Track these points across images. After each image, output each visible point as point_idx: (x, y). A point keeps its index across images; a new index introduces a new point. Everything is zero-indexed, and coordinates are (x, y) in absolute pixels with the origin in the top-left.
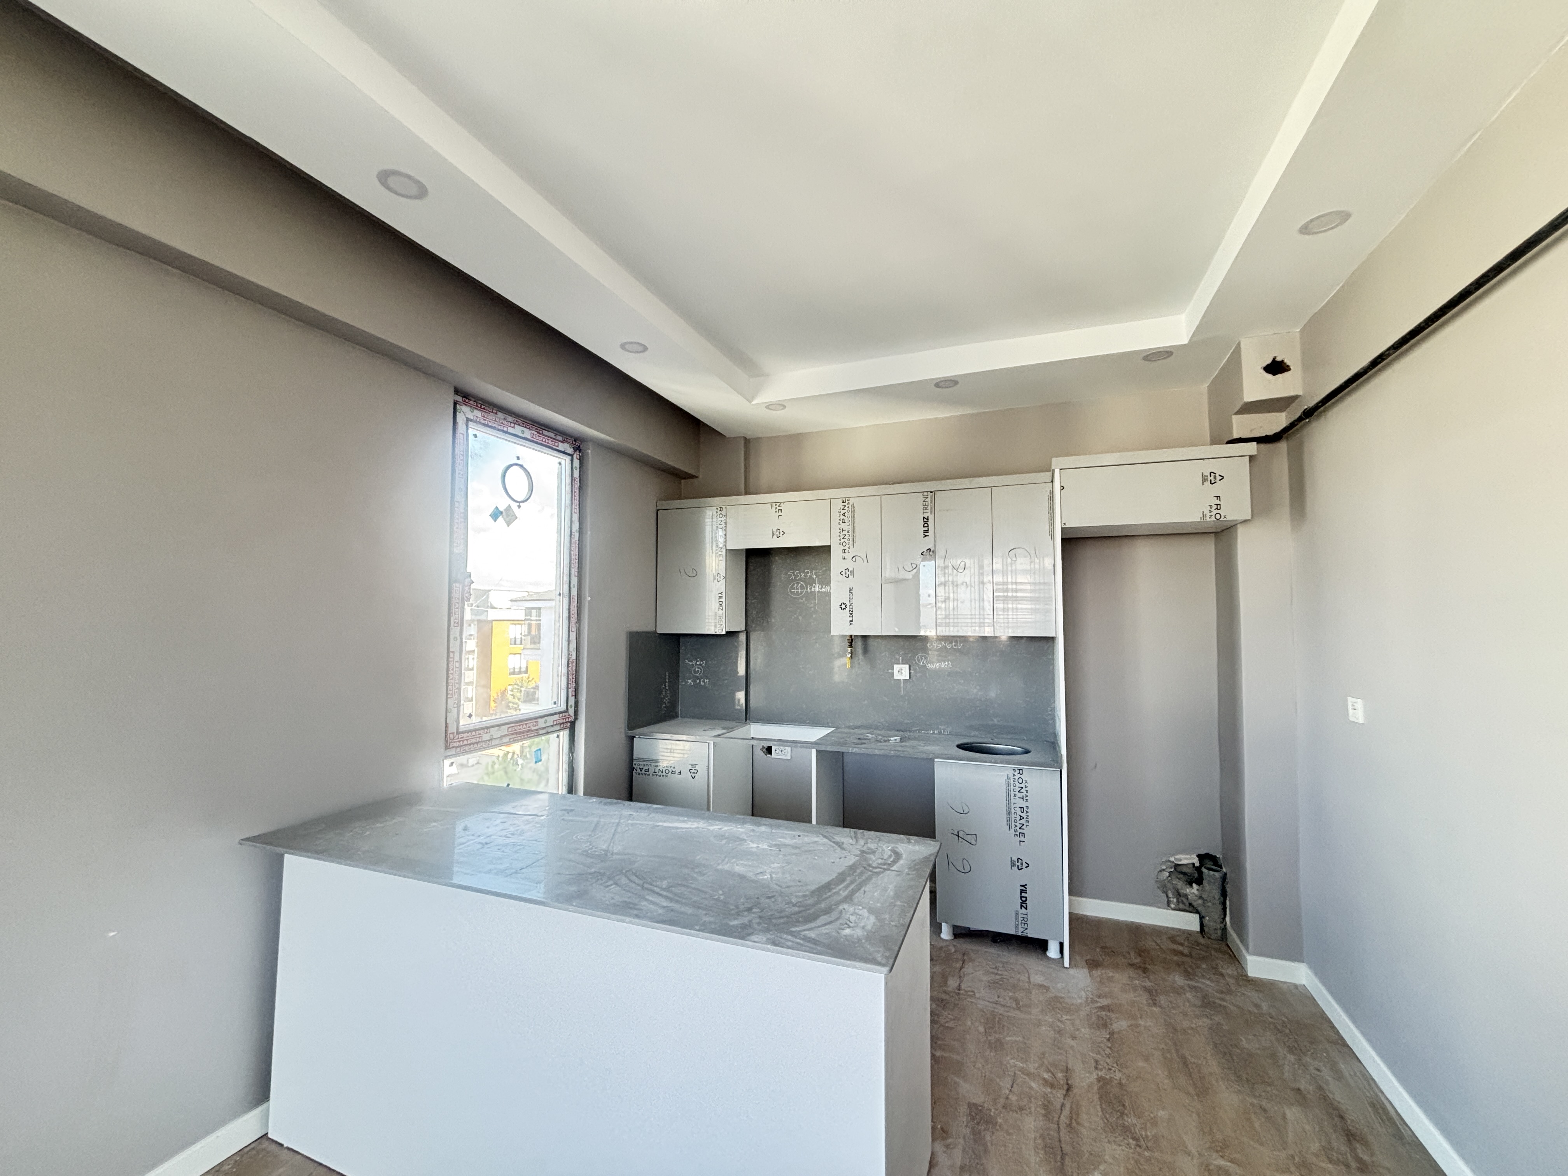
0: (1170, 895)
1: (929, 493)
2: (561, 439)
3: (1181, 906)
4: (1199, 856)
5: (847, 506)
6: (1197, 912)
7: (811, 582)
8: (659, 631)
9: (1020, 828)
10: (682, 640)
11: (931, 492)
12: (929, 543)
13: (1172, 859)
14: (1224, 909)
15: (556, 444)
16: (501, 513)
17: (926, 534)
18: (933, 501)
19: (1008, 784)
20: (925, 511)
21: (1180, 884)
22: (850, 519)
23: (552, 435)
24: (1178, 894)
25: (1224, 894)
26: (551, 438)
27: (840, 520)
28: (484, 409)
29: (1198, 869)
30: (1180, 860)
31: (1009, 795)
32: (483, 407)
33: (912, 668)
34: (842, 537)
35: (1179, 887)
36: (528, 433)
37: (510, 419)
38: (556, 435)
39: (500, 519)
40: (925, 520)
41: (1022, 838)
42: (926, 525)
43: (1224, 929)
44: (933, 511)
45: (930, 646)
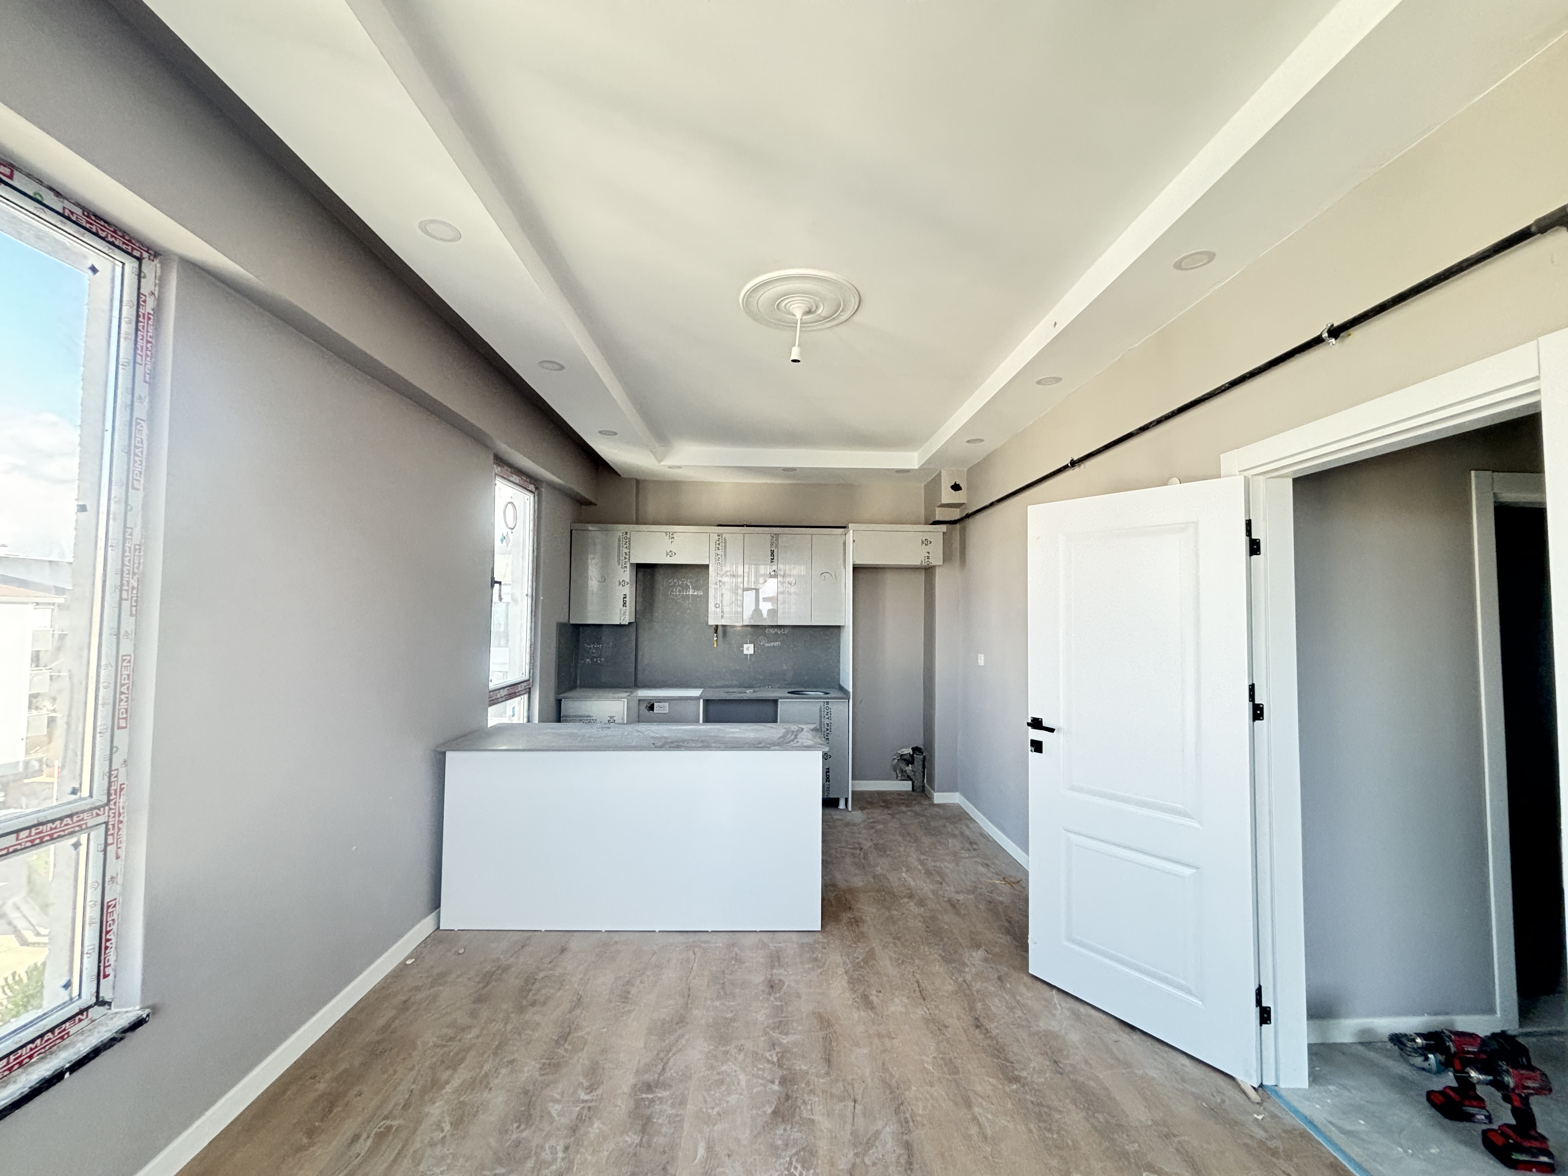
0: (898, 772)
1: (775, 535)
2: (532, 482)
3: (903, 778)
4: (913, 749)
5: (721, 539)
6: (911, 780)
7: (687, 588)
8: (572, 622)
9: (827, 736)
10: (581, 629)
13: (899, 752)
14: (924, 775)
15: (529, 486)
17: (772, 561)
18: (777, 540)
19: (821, 711)
20: (772, 546)
21: (903, 765)
22: (723, 548)
23: (527, 479)
24: (902, 771)
25: (924, 767)
26: (528, 482)
27: (716, 548)
28: (503, 466)
29: (912, 756)
30: (903, 752)
31: (821, 717)
33: (755, 647)
34: (717, 559)
35: (903, 767)
36: (517, 479)
37: (512, 471)
40: (772, 552)
42: (772, 555)
43: (924, 786)
44: (777, 546)
45: (767, 632)
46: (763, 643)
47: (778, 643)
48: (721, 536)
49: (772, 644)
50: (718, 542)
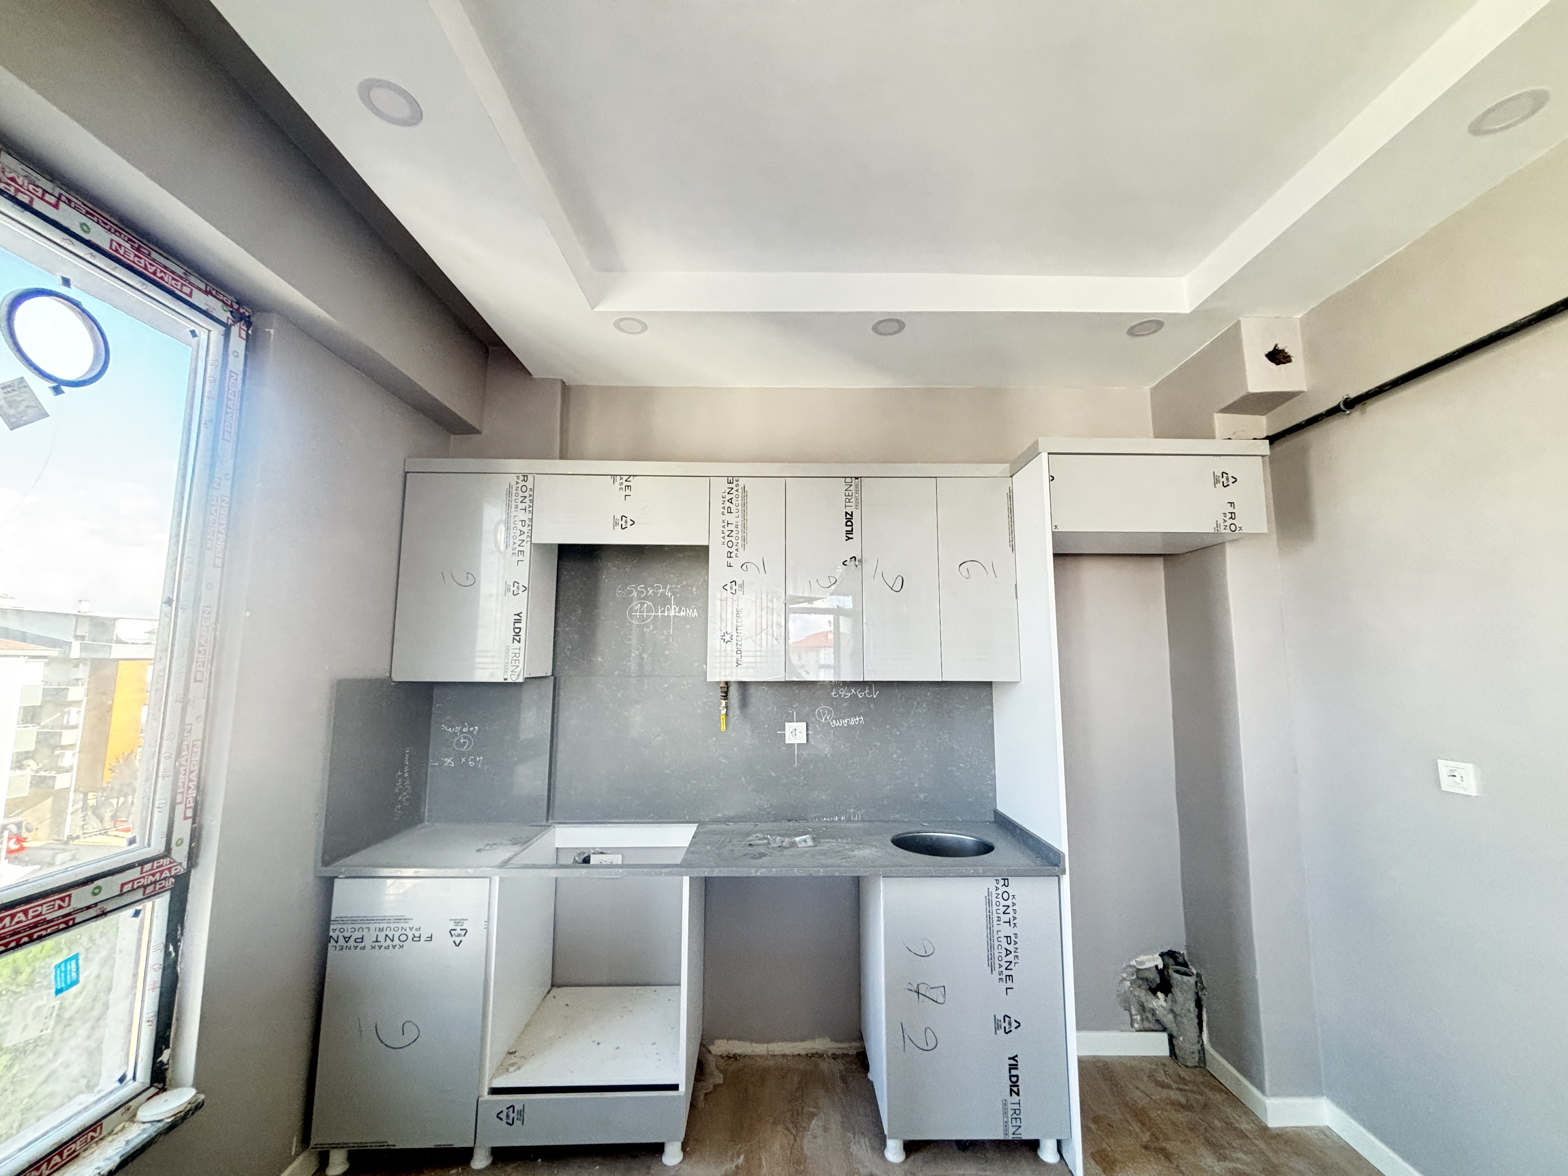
0: (1134, 1012)
1: (853, 479)
2: (202, 286)
3: (1147, 1025)
4: (1162, 955)
5: (735, 488)
6: (1164, 1030)
7: (665, 602)
8: (396, 678)
9: (1006, 969)
10: (436, 691)
11: (857, 478)
12: (852, 548)
13: (1133, 963)
14: (1200, 1024)
15: (186, 289)
17: (850, 536)
18: (859, 489)
19: (989, 903)
20: (848, 504)
21: (1143, 995)
24: (1143, 1008)
25: (1199, 1004)
27: (724, 508)
29: (1162, 973)
30: (1142, 963)
31: (989, 918)
33: (810, 728)
35: (1143, 999)
36: (102, 236)
40: (848, 516)
41: (1009, 984)
43: (1202, 1050)
44: (859, 504)
45: (835, 695)
46: (826, 719)
47: (857, 719)
48: (735, 483)
49: (846, 721)
50: (729, 497)
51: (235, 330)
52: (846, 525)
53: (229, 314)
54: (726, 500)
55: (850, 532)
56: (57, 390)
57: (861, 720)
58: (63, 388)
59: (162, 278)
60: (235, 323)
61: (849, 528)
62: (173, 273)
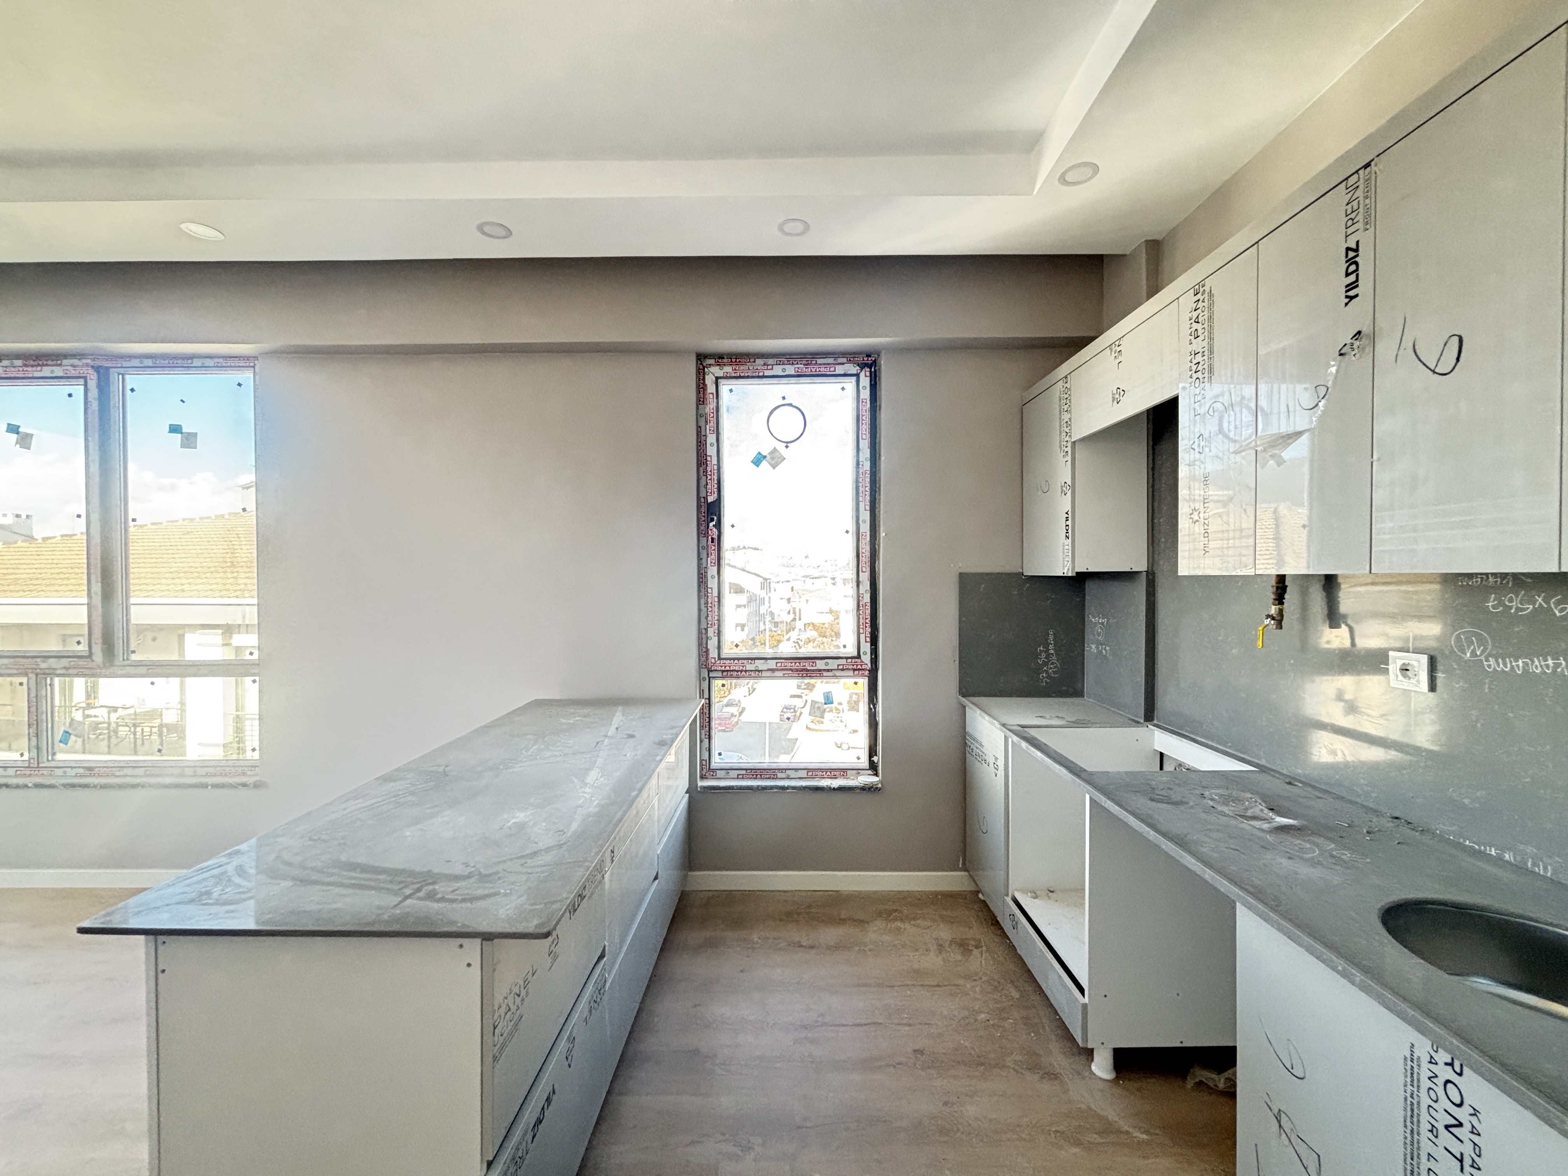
1: (1361, 173)
2: (844, 360)
5: (1202, 299)
8: (1028, 572)
10: (1087, 586)
11: (1368, 165)
15: (832, 369)
16: (765, 457)
17: (1351, 293)
18: (1371, 186)
19: (1413, 1071)
20: (1350, 231)
22: (1206, 326)
23: (831, 361)
26: (828, 364)
28: (740, 362)
32: (738, 360)
33: (1440, 667)
34: (1194, 368)
36: (790, 370)
37: (771, 361)
38: (835, 359)
39: (764, 463)
40: (1351, 254)
42: (1353, 268)
44: (1371, 217)
45: (1494, 607)
46: (1473, 654)
47: (1550, 662)
48: (1201, 290)
49: (1520, 663)
50: (1195, 314)
51: (862, 375)
52: (1347, 275)
53: (858, 368)
54: (1193, 321)
55: (1353, 286)
56: (787, 447)
57: (1558, 665)
58: (789, 445)
59: (820, 371)
60: (861, 370)
61: (1352, 278)
62: (824, 364)
